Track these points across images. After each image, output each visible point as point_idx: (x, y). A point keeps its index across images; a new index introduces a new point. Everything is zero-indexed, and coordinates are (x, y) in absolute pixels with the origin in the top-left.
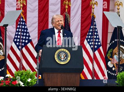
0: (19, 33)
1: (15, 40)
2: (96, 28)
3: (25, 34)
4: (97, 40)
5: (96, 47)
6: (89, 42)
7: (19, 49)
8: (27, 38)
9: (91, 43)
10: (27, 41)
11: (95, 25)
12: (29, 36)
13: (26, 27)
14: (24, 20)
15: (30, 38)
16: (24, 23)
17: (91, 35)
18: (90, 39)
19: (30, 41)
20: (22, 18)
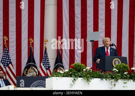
0: (5, 58)
1: (3, 62)
2: (47, 56)
3: (7, 58)
4: (48, 63)
5: (47, 67)
6: (44, 65)
7: (4, 67)
8: (9, 61)
9: (45, 65)
10: (9, 63)
11: (47, 54)
12: (10, 60)
13: (8, 54)
14: (7, 49)
15: (11, 61)
16: (7, 51)
17: (45, 60)
18: (44, 62)
19: (11, 63)
20: (6, 48)
